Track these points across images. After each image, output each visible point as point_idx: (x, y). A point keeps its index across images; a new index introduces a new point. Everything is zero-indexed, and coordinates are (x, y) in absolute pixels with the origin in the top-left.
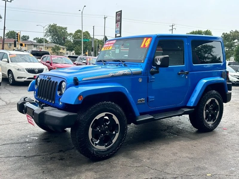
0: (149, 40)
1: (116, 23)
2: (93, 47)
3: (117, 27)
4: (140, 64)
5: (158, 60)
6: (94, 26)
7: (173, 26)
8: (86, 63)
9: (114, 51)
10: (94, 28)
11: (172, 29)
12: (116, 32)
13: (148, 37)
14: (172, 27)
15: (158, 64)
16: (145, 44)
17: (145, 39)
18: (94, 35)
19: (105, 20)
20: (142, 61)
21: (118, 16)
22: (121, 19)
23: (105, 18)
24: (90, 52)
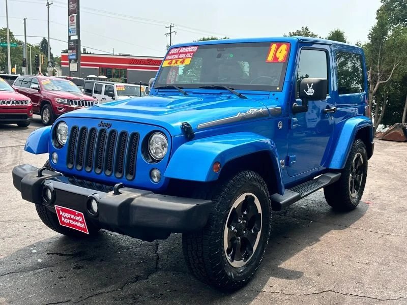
0: (284, 47)
1: (69, 15)
2: (25, 57)
3: (70, 22)
4: (274, 95)
5: (310, 87)
6: (25, 19)
7: (171, 27)
8: (39, 90)
9: (68, 66)
10: (25, 23)
11: (170, 33)
12: (70, 31)
13: (279, 43)
14: (171, 30)
15: (308, 94)
16: (277, 56)
17: (274, 46)
18: (25, 36)
19: (48, 8)
20: (278, 88)
21: (71, 3)
22: (78, 8)
23: (48, 4)
24: (19, 68)
